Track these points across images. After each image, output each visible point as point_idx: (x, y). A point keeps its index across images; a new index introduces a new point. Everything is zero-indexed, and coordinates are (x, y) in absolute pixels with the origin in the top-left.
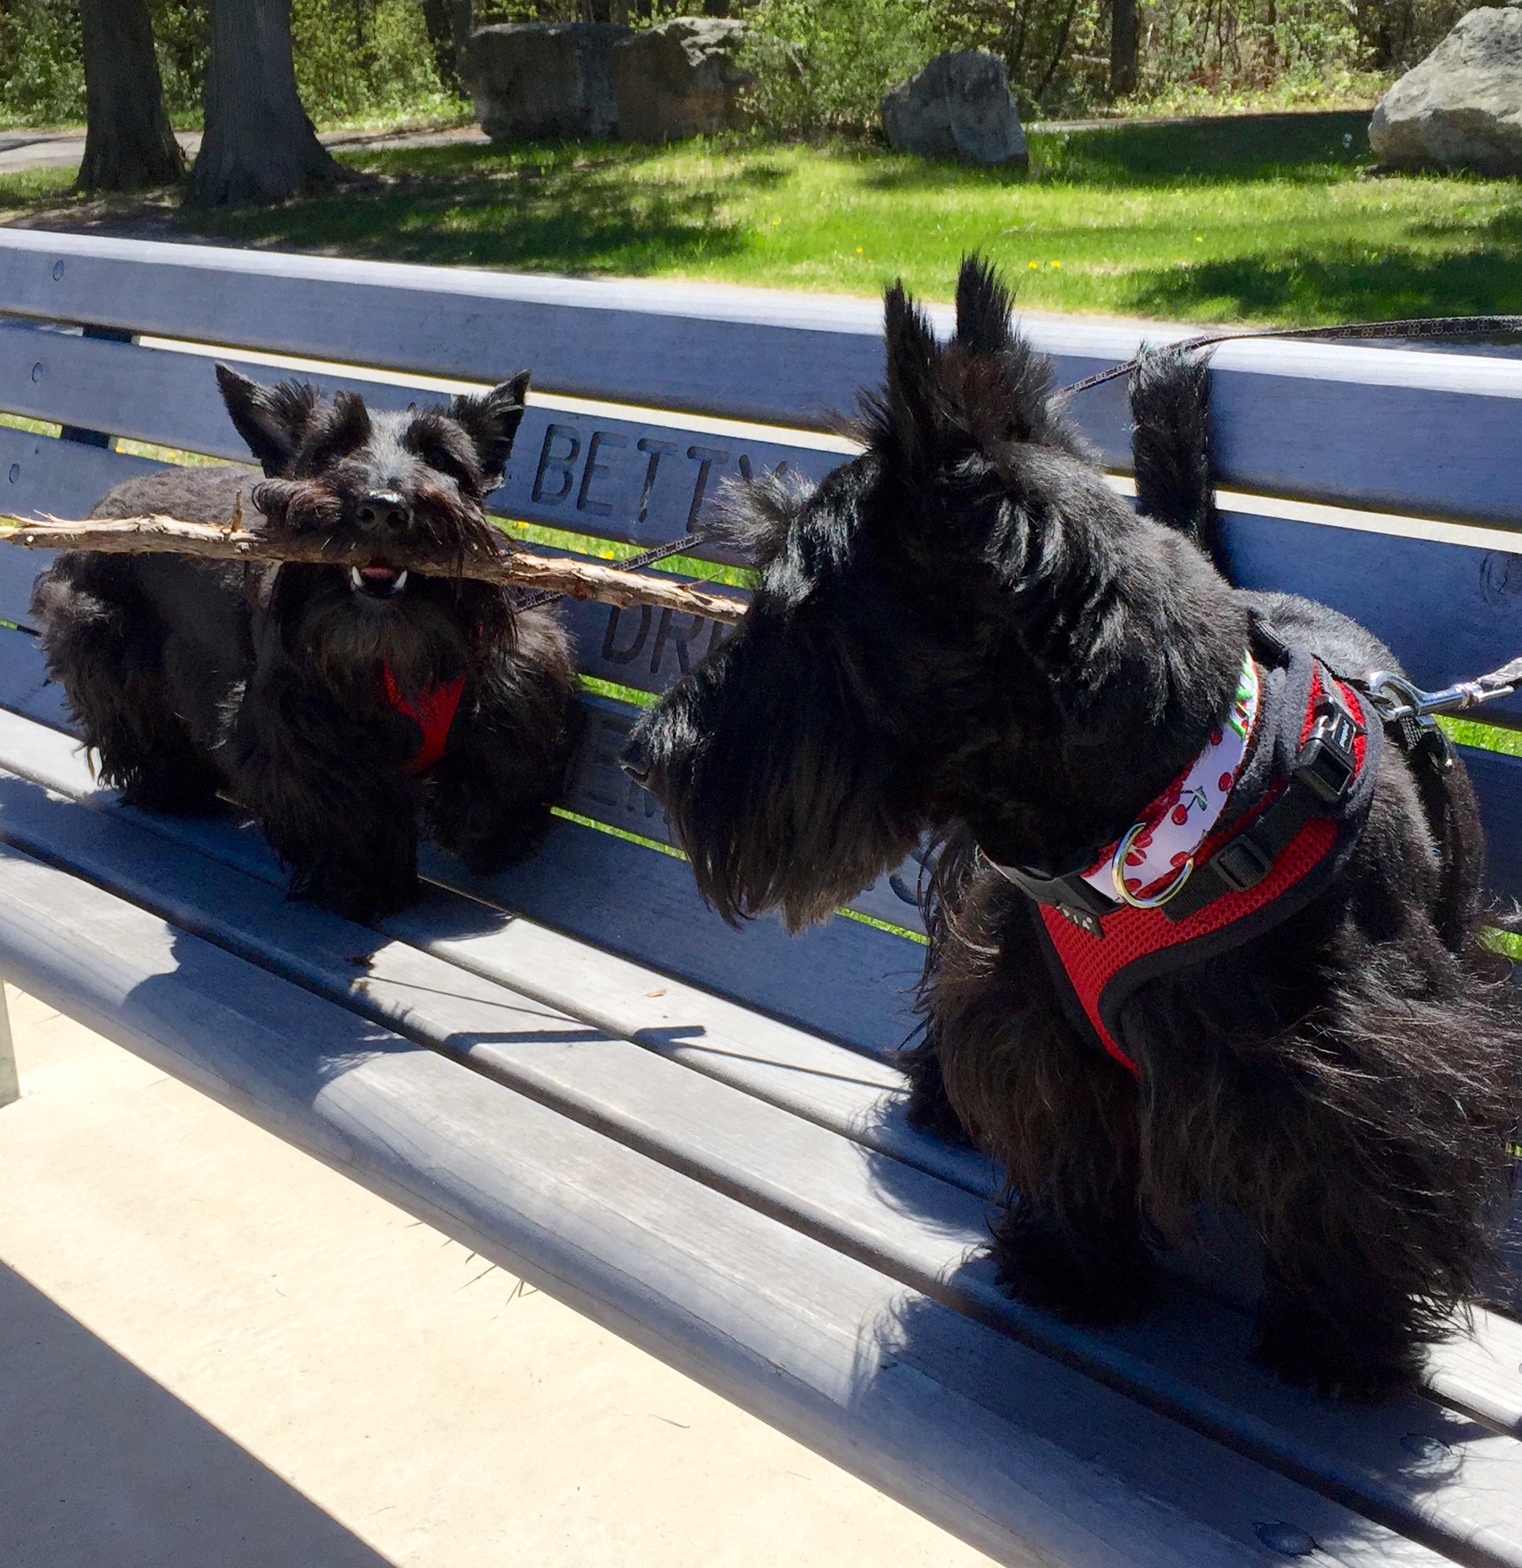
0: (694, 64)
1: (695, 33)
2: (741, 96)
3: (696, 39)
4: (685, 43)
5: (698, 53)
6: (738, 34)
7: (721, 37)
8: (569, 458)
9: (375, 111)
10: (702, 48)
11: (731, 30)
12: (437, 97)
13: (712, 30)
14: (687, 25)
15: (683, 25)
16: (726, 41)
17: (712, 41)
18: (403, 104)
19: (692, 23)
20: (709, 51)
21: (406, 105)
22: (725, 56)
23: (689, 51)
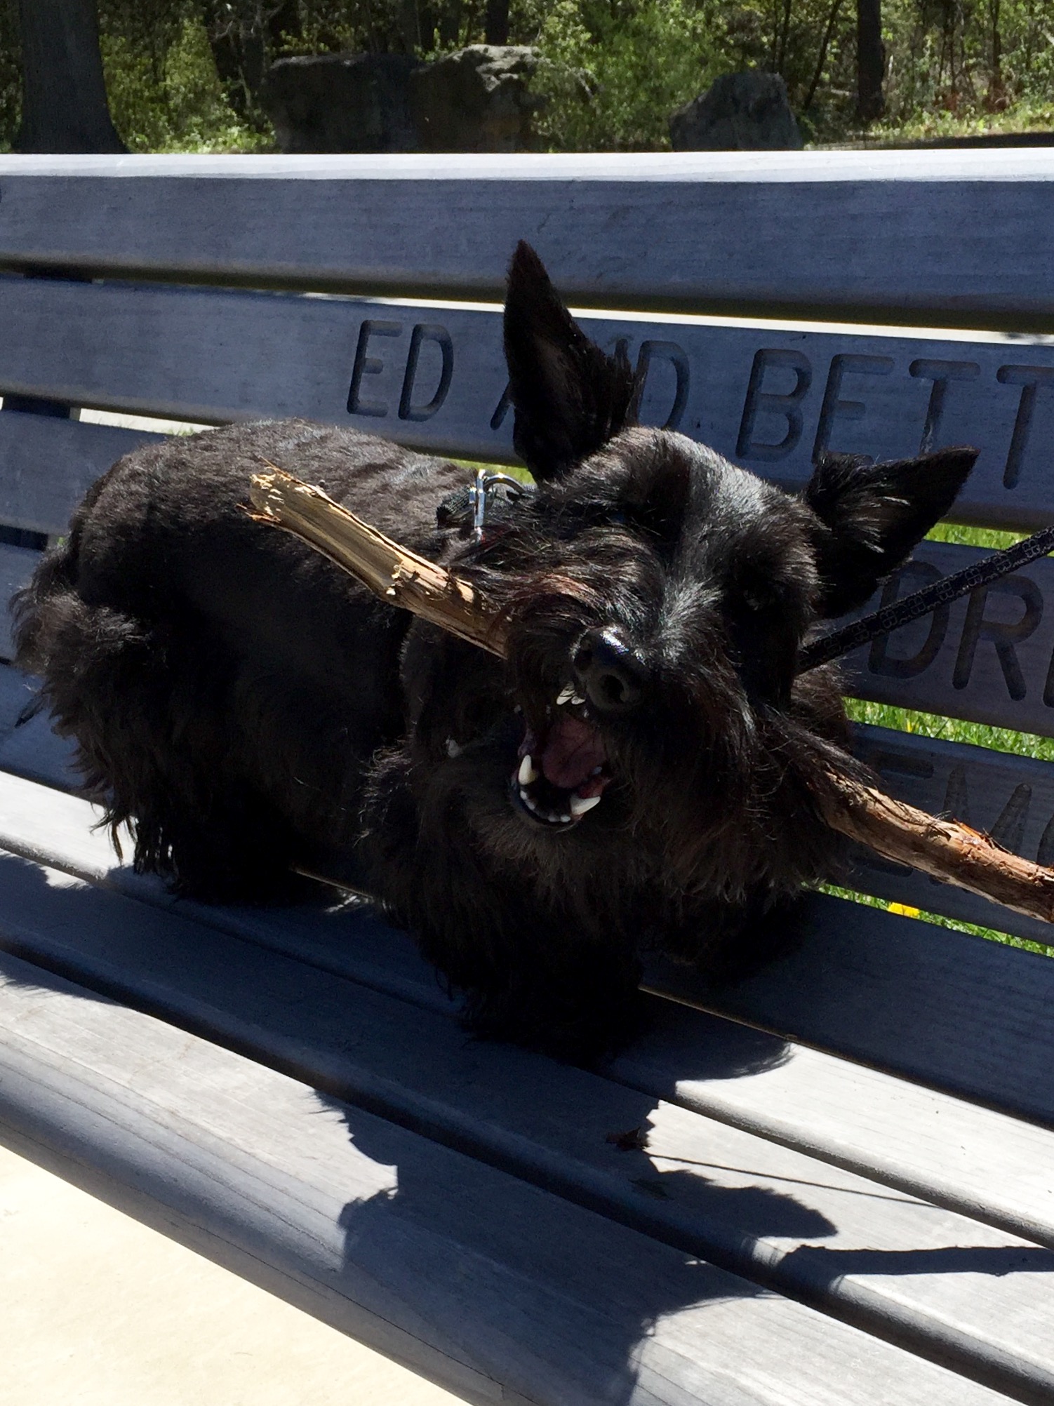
0: (490, 89)
1: (491, 60)
2: (534, 119)
3: (490, 65)
4: (480, 69)
5: (493, 78)
6: (529, 59)
7: (513, 63)
8: (793, 394)
9: (177, 144)
10: (497, 73)
11: (523, 56)
12: (235, 131)
13: (505, 57)
14: (482, 52)
15: (477, 52)
16: (520, 66)
17: (506, 67)
18: (202, 138)
19: (486, 50)
20: (503, 76)
21: (205, 137)
22: (518, 81)
23: (485, 76)
